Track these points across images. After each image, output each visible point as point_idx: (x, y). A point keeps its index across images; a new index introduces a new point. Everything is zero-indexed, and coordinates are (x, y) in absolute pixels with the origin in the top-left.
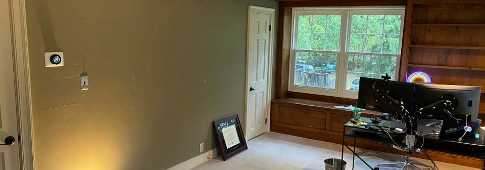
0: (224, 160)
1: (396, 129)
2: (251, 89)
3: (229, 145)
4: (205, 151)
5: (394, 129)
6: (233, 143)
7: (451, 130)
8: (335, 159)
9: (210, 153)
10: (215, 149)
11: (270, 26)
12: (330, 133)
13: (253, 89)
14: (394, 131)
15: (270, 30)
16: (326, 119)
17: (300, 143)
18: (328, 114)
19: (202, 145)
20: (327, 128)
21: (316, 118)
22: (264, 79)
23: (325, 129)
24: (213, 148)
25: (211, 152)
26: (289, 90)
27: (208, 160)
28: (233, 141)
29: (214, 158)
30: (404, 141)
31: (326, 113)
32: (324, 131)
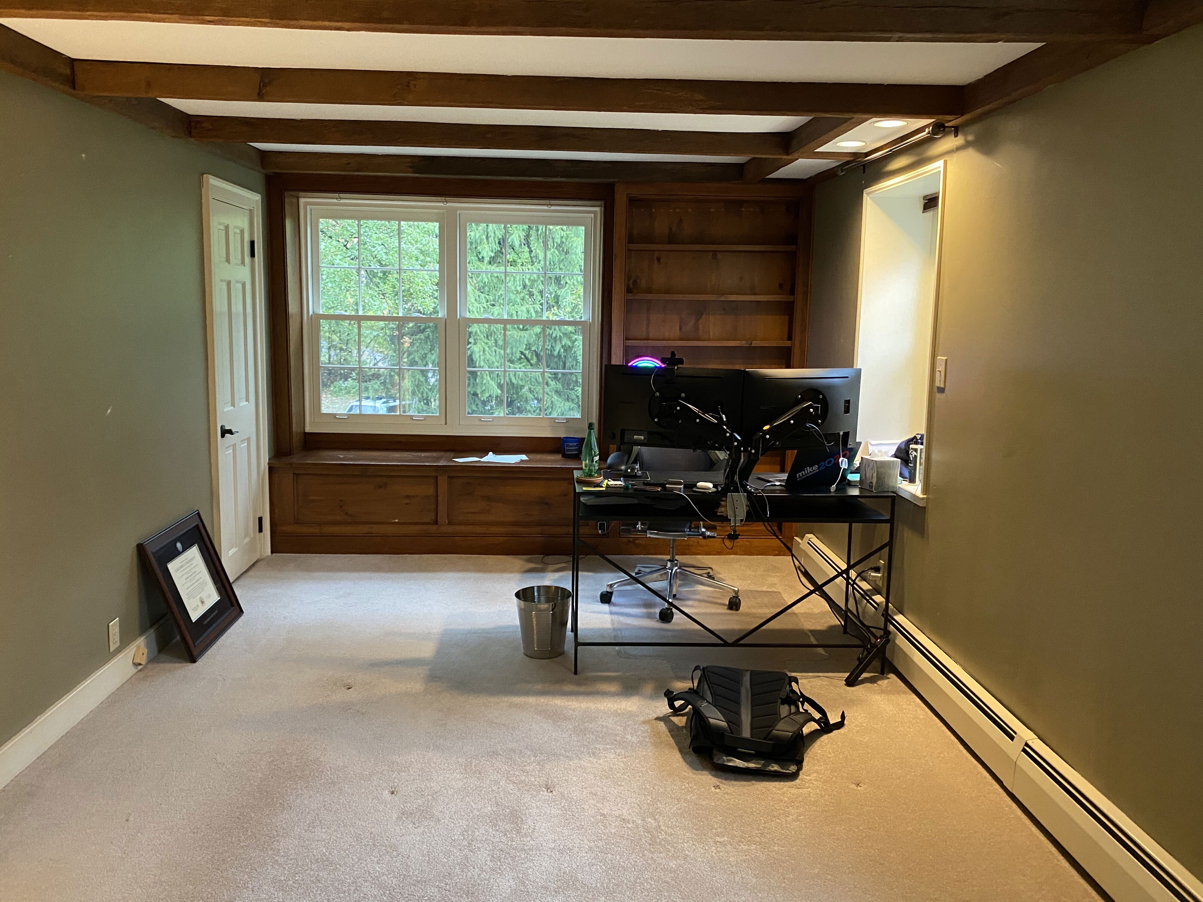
0: (194, 661)
1: (700, 484)
2: (225, 432)
3: (195, 609)
4: (125, 642)
5: (695, 486)
6: (203, 602)
7: (809, 470)
8: (539, 587)
9: (138, 647)
10: (152, 632)
11: (252, 243)
12: (450, 529)
13: (230, 432)
14: (695, 489)
15: (253, 255)
16: (437, 496)
17: (378, 569)
18: (443, 481)
19: (115, 624)
20: (443, 518)
21: (408, 497)
22: (247, 400)
23: (436, 522)
24: (143, 631)
25: (141, 641)
26: (308, 429)
27: (135, 671)
28: (204, 595)
29: (152, 660)
30: (723, 509)
31: (437, 477)
32: (434, 528)
